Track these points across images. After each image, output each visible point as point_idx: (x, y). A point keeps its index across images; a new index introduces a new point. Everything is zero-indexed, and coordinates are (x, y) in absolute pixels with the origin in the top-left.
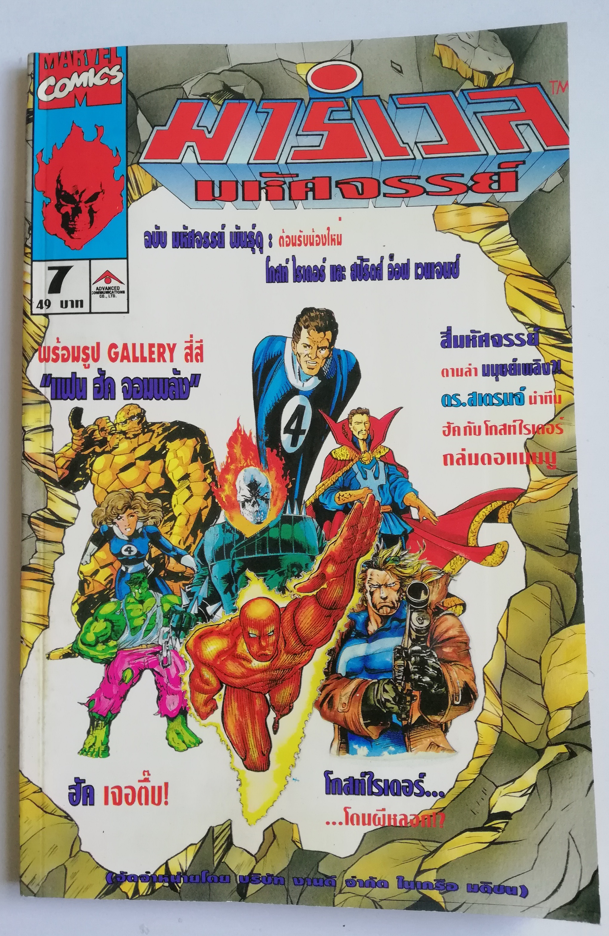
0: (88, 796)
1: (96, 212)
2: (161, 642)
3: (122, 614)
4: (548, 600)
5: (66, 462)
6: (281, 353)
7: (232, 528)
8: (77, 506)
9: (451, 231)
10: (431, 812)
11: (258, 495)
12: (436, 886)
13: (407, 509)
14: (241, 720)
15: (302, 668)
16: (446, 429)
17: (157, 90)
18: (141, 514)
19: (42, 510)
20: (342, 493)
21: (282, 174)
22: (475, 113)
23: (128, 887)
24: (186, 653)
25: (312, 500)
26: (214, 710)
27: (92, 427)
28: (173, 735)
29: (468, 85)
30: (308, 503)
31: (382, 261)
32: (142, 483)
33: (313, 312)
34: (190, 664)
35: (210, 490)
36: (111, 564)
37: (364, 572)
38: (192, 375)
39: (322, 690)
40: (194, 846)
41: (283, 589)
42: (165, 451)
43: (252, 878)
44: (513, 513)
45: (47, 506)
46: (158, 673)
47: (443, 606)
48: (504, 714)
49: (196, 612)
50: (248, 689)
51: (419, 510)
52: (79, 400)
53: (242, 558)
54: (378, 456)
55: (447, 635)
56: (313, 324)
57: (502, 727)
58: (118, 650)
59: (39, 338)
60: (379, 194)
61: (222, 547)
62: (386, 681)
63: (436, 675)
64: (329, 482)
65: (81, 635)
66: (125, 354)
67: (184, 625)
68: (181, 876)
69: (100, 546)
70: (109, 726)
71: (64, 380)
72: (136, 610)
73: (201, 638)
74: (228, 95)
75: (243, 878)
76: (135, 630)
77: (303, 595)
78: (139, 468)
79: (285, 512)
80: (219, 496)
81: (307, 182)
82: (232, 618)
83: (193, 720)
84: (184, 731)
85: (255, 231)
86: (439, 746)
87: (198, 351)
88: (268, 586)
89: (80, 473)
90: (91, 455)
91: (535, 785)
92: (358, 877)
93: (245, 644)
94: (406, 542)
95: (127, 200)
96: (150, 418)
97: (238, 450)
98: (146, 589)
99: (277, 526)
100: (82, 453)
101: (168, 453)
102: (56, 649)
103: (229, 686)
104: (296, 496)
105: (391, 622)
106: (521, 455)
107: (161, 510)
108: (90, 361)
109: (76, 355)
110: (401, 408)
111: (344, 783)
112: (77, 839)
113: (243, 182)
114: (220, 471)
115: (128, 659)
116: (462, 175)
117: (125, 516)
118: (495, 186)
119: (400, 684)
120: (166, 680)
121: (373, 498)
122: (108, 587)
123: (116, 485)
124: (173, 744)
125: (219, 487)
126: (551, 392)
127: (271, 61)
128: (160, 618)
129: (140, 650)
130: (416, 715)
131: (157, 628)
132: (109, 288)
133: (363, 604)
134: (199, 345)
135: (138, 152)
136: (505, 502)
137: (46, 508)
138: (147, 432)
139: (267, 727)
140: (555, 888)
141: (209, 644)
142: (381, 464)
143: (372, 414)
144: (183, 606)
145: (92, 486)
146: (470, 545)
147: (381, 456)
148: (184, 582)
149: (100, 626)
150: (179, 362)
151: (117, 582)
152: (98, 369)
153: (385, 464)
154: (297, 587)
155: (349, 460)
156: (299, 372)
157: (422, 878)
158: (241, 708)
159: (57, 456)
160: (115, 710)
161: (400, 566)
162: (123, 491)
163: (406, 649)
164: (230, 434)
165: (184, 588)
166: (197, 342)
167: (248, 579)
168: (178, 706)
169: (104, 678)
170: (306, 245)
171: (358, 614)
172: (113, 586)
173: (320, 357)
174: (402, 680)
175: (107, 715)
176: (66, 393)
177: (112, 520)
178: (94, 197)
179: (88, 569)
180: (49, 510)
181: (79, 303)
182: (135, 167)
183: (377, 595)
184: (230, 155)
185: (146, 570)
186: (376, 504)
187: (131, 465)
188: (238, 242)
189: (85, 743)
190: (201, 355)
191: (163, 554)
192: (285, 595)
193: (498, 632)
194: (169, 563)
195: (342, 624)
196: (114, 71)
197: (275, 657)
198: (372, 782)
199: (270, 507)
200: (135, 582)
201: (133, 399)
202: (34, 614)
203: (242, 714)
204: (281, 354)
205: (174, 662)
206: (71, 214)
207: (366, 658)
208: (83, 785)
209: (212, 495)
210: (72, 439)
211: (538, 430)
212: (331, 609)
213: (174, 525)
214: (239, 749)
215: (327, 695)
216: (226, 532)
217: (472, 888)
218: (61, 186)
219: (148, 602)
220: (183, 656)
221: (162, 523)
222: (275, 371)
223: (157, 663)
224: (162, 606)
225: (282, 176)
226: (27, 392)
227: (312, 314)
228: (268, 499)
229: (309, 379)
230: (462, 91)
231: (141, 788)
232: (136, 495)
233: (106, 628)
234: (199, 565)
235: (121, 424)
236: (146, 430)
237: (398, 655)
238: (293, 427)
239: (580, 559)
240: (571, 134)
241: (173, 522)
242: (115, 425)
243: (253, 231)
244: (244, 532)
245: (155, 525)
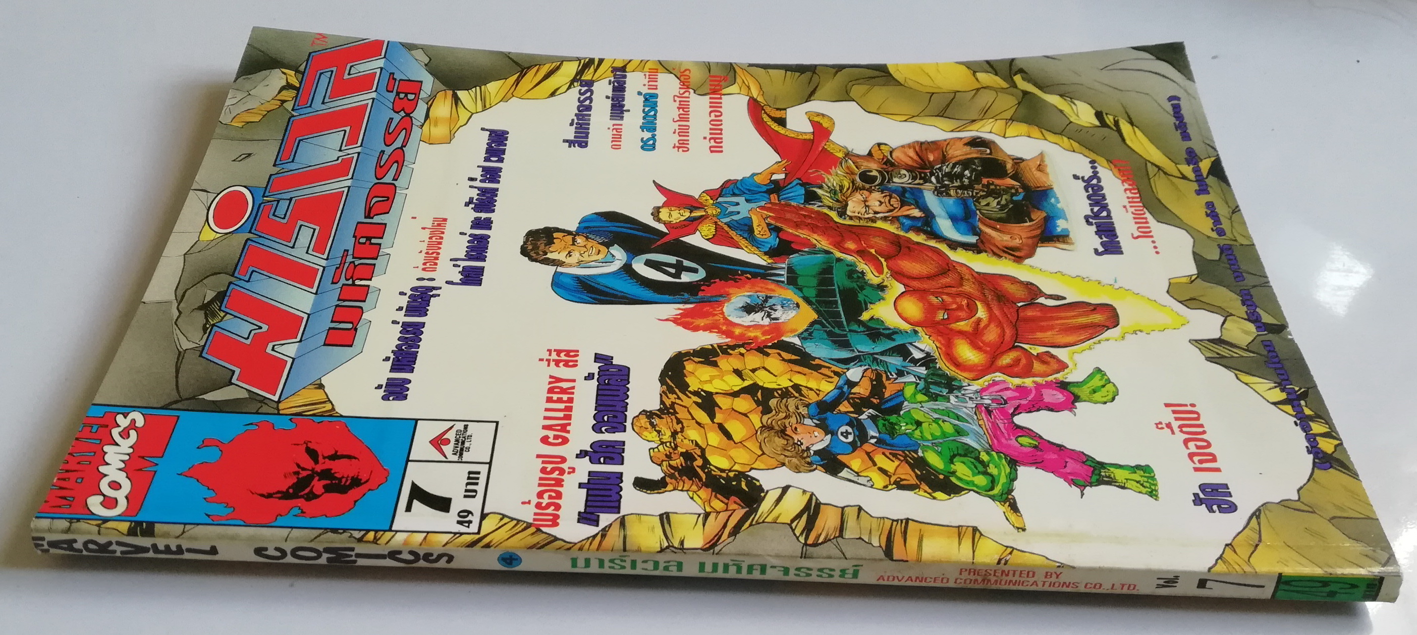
0: (1217, 490)
1: (336, 452)
2: (971, 404)
3: (940, 445)
4: (866, 87)
5: (719, 499)
6: (576, 278)
7: (806, 330)
8: (785, 489)
9: (453, 132)
10: (1116, 171)
11: (762, 305)
12: (1195, 164)
13: (776, 182)
14: (1057, 330)
15: (977, 273)
16: (681, 150)
17: (177, 377)
18: (793, 420)
19: (793, 530)
20: (756, 232)
21: (340, 264)
22: (323, 103)
23: (1327, 446)
24: (981, 381)
25: (766, 257)
26: (1052, 355)
27: (664, 468)
28: (1097, 396)
29: (289, 106)
30: (770, 261)
31: (476, 187)
32: (748, 417)
33: (527, 247)
34: (996, 377)
35: (755, 350)
36: (868, 454)
37: (851, 218)
38: (595, 362)
39: (1000, 257)
40: (1238, 376)
41: (881, 288)
42: (702, 393)
43: (1253, 318)
44: (774, 107)
45: (788, 524)
46: (1016, 409)
47: (883, 159)
48: (992, 118)
49: (924, 368)
50: (1016, 322)
51: (774, 173)
52: (622, 482)
53: (845, 323)
54: (711, 202)
55: (915, 157)
56: (542, 247)
57: (1007, 119)
58: (994, 451)
59: (519, 526)
60: (394, 184)
61: (832, 341)
62: (977, 204)
63: (960, 166)
64: (743, 243)
65: (979, 491)
66: (559, 428)
67: (943, 381)
68: (1285, 388)
69: (843, 466)
70: (1106, 464)
71: (589, 498)
72: (930, 430)
73: (958, 364)
74: (216, 306)
75: (1258, 328)
76: (959, 432)
77: (886, 270)
78: (726, 420)
79: (783, 282)
80: (764, 341)
81: (357, 243)
82: (926, 334)
83: (1072, 376)
84: (1089, 385)
85: (409, 293)
86: (1040, 165)
87: (562, 354)
88: (879, 300)
89: (734, 483)
90: (706, 470)
91: (1061, 96)
92: (1212, 226)
93: (958, 323)
94: (812, 184)
95: (331, 416)
96: (654, 405)
97: (702, 322)
98: (900, 419)
99: (801, 290)
100: (704, 480)
101: (704, 389)
102: (1007, 519)
103: (1016, 339)
104: (762, 271)
105: (906, 198)
106: (711, 98)
107: (785, 399)
108: (565, 466)
109: (553, 482)
110: (654, 181)
111: (1105, 239)
112: (1284, 504)
113: (339, 300)
114: (729, 340)
115: (1003, 440)
116: (392, 119)
117: (796, 438)
118: (411, 97)
119: (977, 193)
120: (1024, 402)
121: (762, 208)
122: (902, 459)
123: (753, 446)
124: (1110, 397)
125: (751, 341)
126: (645, 75)
127: (184, 262)
128: (938, 405)
129: (988, 427)
130: (1009, 182)
131: (951, 408)
132: (457, 440)
133: (890, 220)
134: (554, 354)
135: (261, 402)
136: (763, 112)
137: (790, 525)
138: (675, 410)
139: (1059, 306)
140: (1162, 77)
141: (964, 357)
142: (720, 199)
143: (661, 205)
144: (918, 381)
145: (753, 471)
146: (812, 138)
147: (712, 199)
148: (884, 379)
149: (962, 469)
150: (578, 373)
151: (895, 448)
152: (577, 457)
153: (720, 196)
154: (877, 274)
155: (716, 225)
156: (603, 263)
157: (1192, 176)
158: (1043, 329)
159: (708, 509)
160: (1082, 458)
161: (841, 191)
162: (760, 438)
163: (936, 187)
164: (680, 328)
165: (892, 380)
166: (550, 355)
167: (872, 318)
168: (1056, 390)
169: (1037, 468)
170: (440, 248)
171: (902, 224)
172: (900, 453)
173: (585, 243)
174: (972, 192)
175: (1090, 466)
176: (611, 496)
177: (803, 451)
178: (313, 454)
179: (879, 480)
180: (793, 521)
181: (473, 478)
182: (281, 406)
183: (878, 209)
184: (298, 310)
185: (872, 418)
186: (770, 205)
187: (722, 428)
188: (421, 309)
189: (1140, 492)
190: (568, 353)
191: (848, 399)
192: (889, 285)
193: (905, 121)
194: (859, 393)
195: (919, 238)
196: (123, 422)
197: (969, 297)
198: (1095, 216)
199: (777, 295)
200: (892, 429)
201: (626, 422)
202: (960, 544)
203: (1051, 328)
204: (578, 278)
205: (997, 392)
206: (330, 482)
207: (954, 219)
208: (1202, 496)
209: (763, 349)
210: (682, 490)
211: (685, 84)
212: (900, 247)
213: (806, 387)
214: (1096, 332)
215: (1004, 251)
216: (812, 336)
217: (1186, 136)
218: (278, 492)
219: (918, 416)
220: (986, 383)
221: (803, 398)
222: (598, 284)
223: (1003, 411)
224: (921, 402)
225: (342, 265)
226: (604, 543)
227: (530, 247)
228: (766, 296)
229: (611, 254)
230: (293, 110)
231: (1181, 431)
232: (765, 423)
233: (964, 463)
234: (859, 364)
235: (661, 437)
236: (672, 411)
237: (944, 194)
238: (673, 271)
239: (820, 65)
240: (373, 37)
241: (803, 388)
242: (662, 443)
243: (408, 295)
244: (811, 320)
245: (807, 406)
